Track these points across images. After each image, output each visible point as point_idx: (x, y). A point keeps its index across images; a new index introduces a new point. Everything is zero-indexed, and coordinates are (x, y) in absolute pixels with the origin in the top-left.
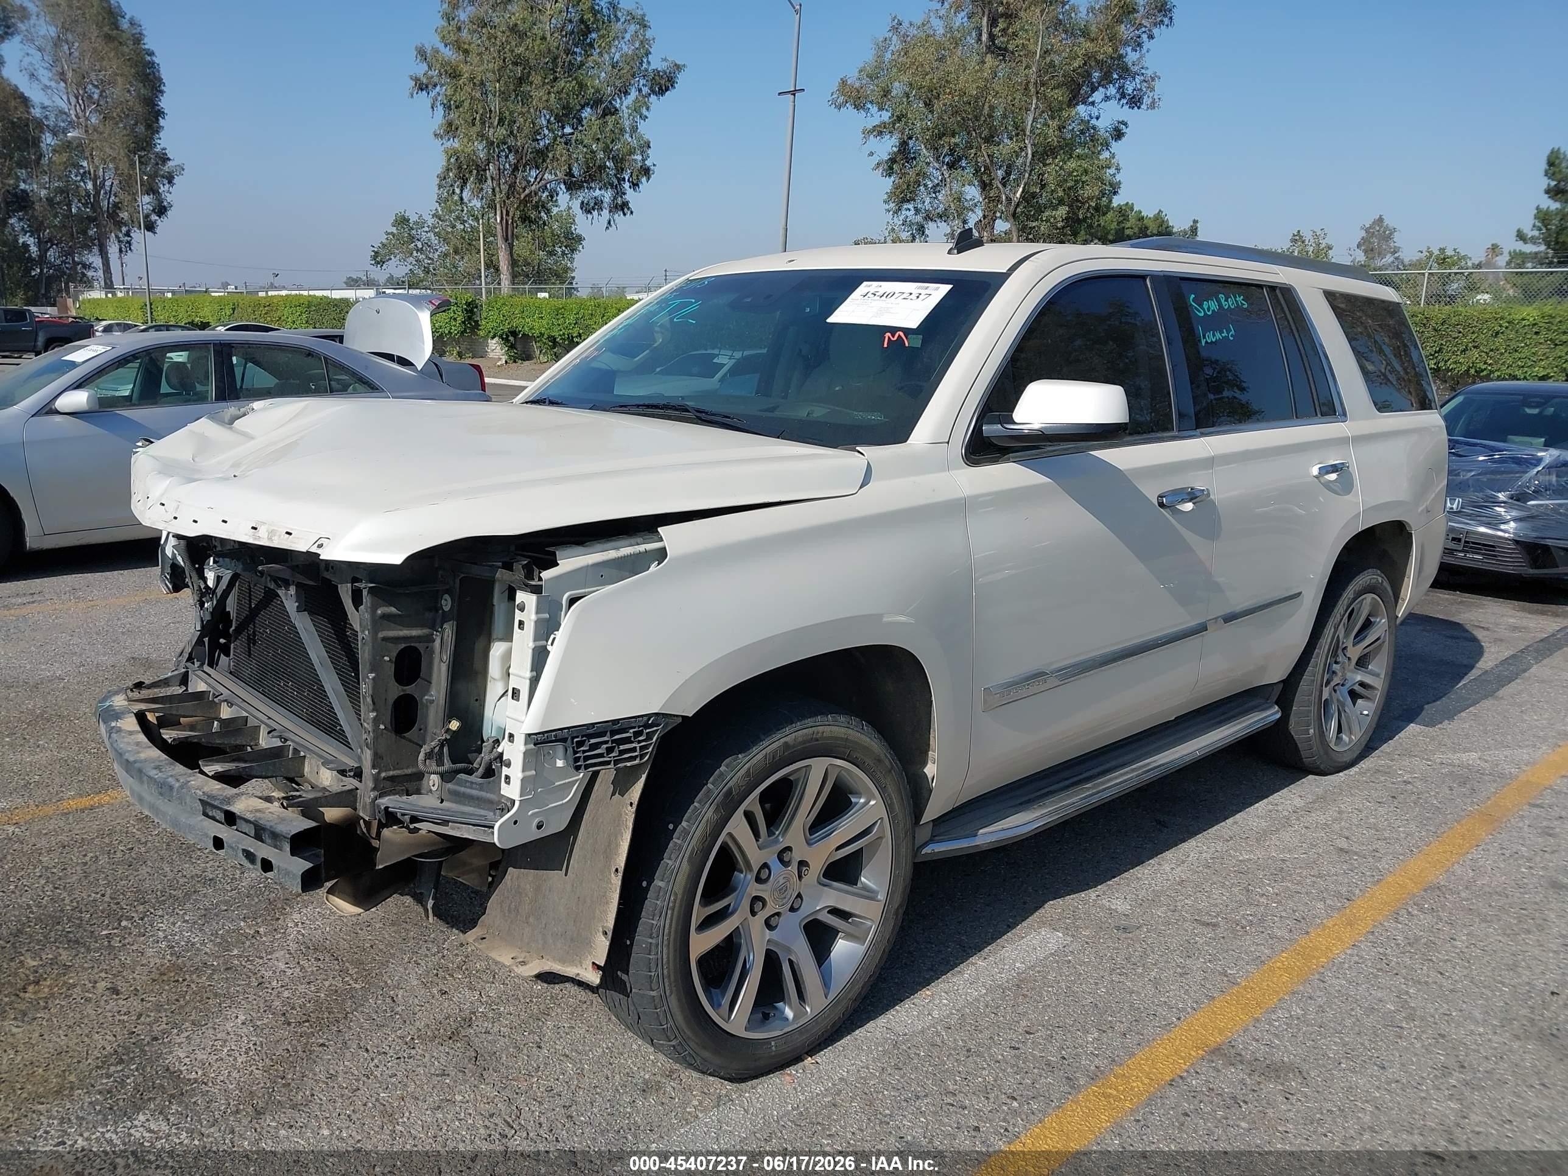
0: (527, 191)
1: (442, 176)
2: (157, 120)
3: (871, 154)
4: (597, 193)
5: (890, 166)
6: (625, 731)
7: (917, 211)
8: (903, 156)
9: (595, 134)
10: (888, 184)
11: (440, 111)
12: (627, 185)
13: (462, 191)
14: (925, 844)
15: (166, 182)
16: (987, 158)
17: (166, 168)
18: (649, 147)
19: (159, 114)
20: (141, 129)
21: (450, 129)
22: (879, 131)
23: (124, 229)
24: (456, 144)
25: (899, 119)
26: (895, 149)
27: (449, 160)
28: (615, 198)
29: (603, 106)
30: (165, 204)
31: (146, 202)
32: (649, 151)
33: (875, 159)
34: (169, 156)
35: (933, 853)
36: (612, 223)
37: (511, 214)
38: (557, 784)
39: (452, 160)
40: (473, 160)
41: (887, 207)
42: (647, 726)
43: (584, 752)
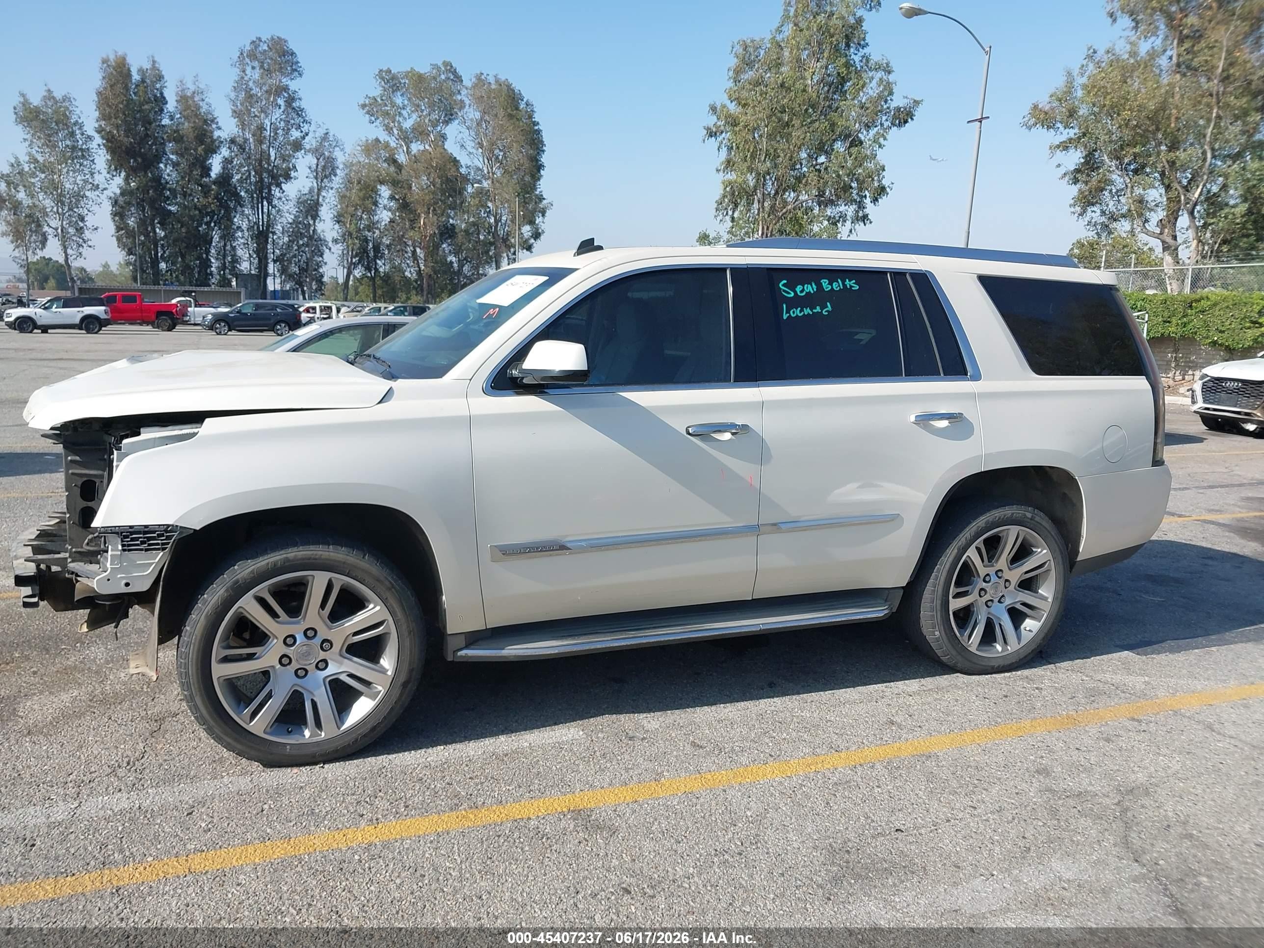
0: (784, 210)
1: (720, 201)
2: (539, 171)
3: (1059, 166)
4: (842, 208)
5: (1075, 176)
6: (154, 532)
7: (1103, 213)
8: (1090, 165)
9: (841, 163)
10: (1074, 190)
11: (724, 151)
12: (868, 201)
13: (733, 212)
14: (461, 649)
15: (540, 215)
16: (1166, 164)
17: (541, 206)
18: (884, 170)
19: (539, 167)
20: (528, 178)
21: (729, 164)
22: (1064, 146)
23: (512, 250)
24: (732, 176)
25: (1084, 135)
26: (1083, 161)
27: (725, 189)
28: (857, 212)
29: (850, 139)
30: (540, 231)
31: (527, 230)
32: (884, 173)
33: (1062, 170)
34: (544, 197)
35: (466, 656)
36: (853, 231)
37: (770, 229)
38: (138, 562)
39: (728, 189)
40: (744, 189)
41: (1072, 209)
42: (167, 531)
43: (128, 541)
